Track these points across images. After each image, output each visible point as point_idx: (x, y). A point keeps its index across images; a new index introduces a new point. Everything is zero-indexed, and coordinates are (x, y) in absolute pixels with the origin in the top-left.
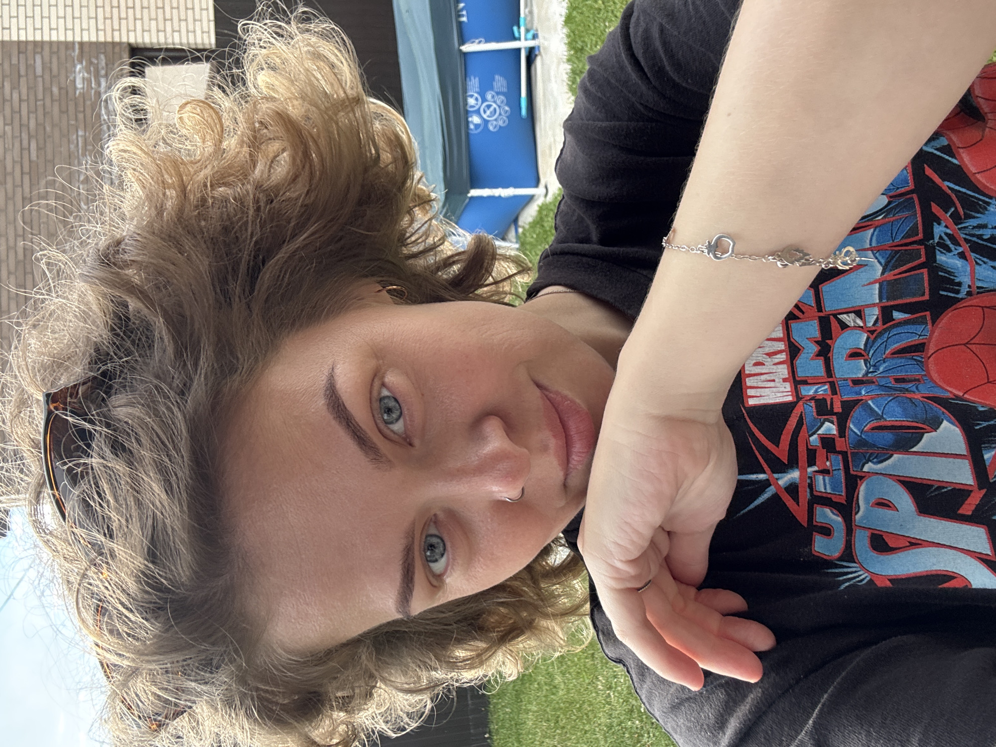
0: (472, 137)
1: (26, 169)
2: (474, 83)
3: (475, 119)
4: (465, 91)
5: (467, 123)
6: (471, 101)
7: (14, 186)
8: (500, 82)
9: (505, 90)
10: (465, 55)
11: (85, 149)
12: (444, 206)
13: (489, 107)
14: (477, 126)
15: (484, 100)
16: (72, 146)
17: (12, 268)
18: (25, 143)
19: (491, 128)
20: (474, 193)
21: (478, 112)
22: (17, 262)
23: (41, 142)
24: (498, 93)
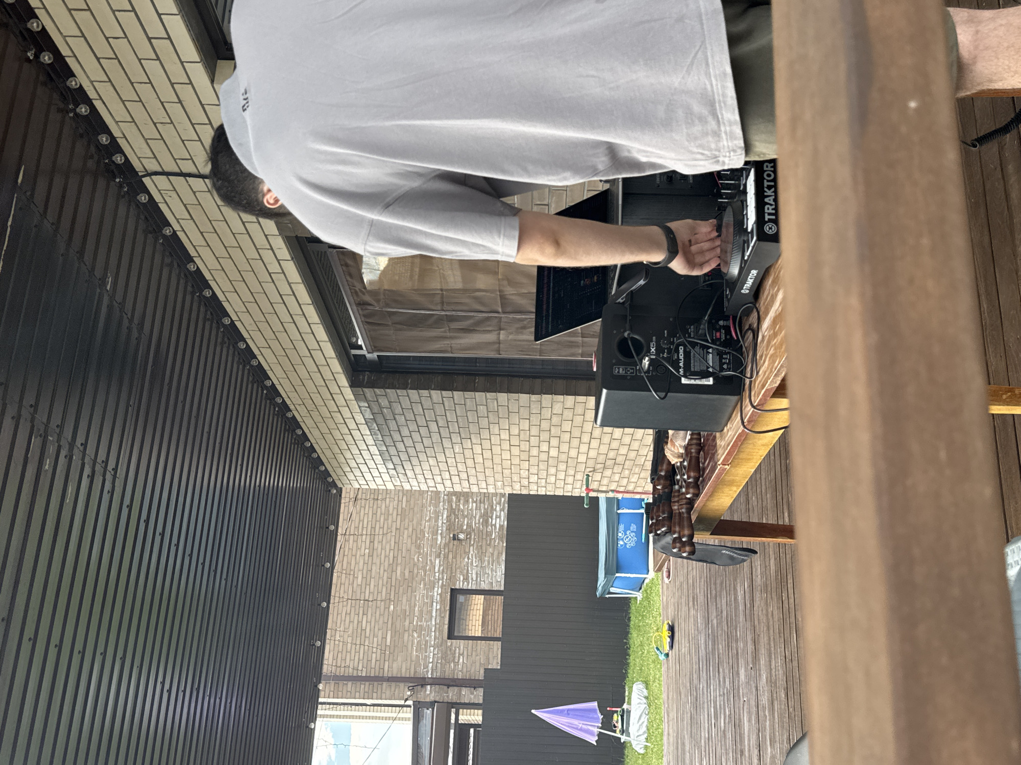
0: (619, 550)
1: (400, 513)
2: (621, 527)
3: (621, 543)
4: (618, 530)
5: (618, 544)
6: (620, 535)
7: (393, 522)
8: (633, 527)
9: (635, 530)
10: (619, 514)
11: (431, 502)
12: (605, 578)
13: (627, 537)
14: (622, 545)
15: (626, 534)
16: (424, 501)
17: (386, 568)
18: (400, 498)
19: (628, 547)
20: (617, 575)
21: (622, 539)
22: (389, 565)
23: (409, 497)
24: (632, 532)
